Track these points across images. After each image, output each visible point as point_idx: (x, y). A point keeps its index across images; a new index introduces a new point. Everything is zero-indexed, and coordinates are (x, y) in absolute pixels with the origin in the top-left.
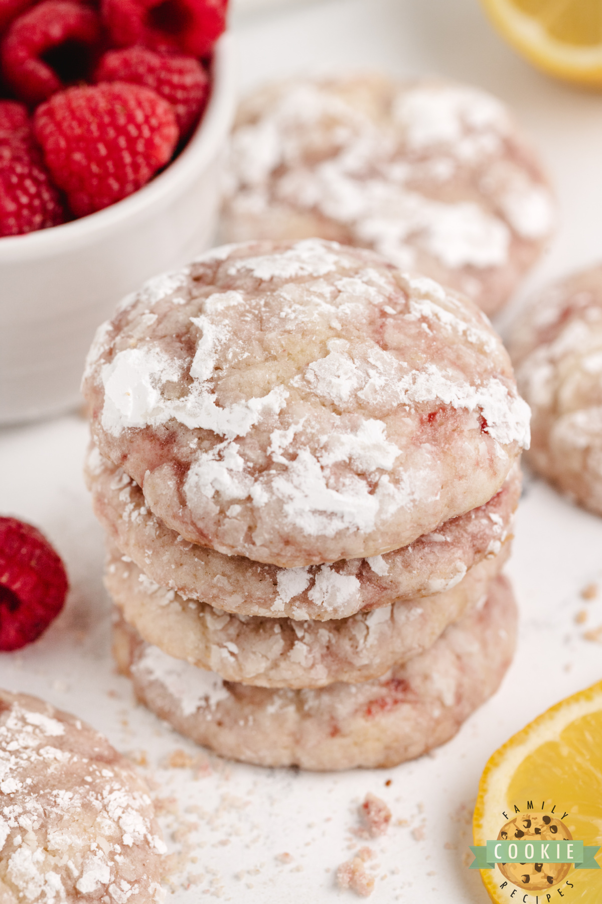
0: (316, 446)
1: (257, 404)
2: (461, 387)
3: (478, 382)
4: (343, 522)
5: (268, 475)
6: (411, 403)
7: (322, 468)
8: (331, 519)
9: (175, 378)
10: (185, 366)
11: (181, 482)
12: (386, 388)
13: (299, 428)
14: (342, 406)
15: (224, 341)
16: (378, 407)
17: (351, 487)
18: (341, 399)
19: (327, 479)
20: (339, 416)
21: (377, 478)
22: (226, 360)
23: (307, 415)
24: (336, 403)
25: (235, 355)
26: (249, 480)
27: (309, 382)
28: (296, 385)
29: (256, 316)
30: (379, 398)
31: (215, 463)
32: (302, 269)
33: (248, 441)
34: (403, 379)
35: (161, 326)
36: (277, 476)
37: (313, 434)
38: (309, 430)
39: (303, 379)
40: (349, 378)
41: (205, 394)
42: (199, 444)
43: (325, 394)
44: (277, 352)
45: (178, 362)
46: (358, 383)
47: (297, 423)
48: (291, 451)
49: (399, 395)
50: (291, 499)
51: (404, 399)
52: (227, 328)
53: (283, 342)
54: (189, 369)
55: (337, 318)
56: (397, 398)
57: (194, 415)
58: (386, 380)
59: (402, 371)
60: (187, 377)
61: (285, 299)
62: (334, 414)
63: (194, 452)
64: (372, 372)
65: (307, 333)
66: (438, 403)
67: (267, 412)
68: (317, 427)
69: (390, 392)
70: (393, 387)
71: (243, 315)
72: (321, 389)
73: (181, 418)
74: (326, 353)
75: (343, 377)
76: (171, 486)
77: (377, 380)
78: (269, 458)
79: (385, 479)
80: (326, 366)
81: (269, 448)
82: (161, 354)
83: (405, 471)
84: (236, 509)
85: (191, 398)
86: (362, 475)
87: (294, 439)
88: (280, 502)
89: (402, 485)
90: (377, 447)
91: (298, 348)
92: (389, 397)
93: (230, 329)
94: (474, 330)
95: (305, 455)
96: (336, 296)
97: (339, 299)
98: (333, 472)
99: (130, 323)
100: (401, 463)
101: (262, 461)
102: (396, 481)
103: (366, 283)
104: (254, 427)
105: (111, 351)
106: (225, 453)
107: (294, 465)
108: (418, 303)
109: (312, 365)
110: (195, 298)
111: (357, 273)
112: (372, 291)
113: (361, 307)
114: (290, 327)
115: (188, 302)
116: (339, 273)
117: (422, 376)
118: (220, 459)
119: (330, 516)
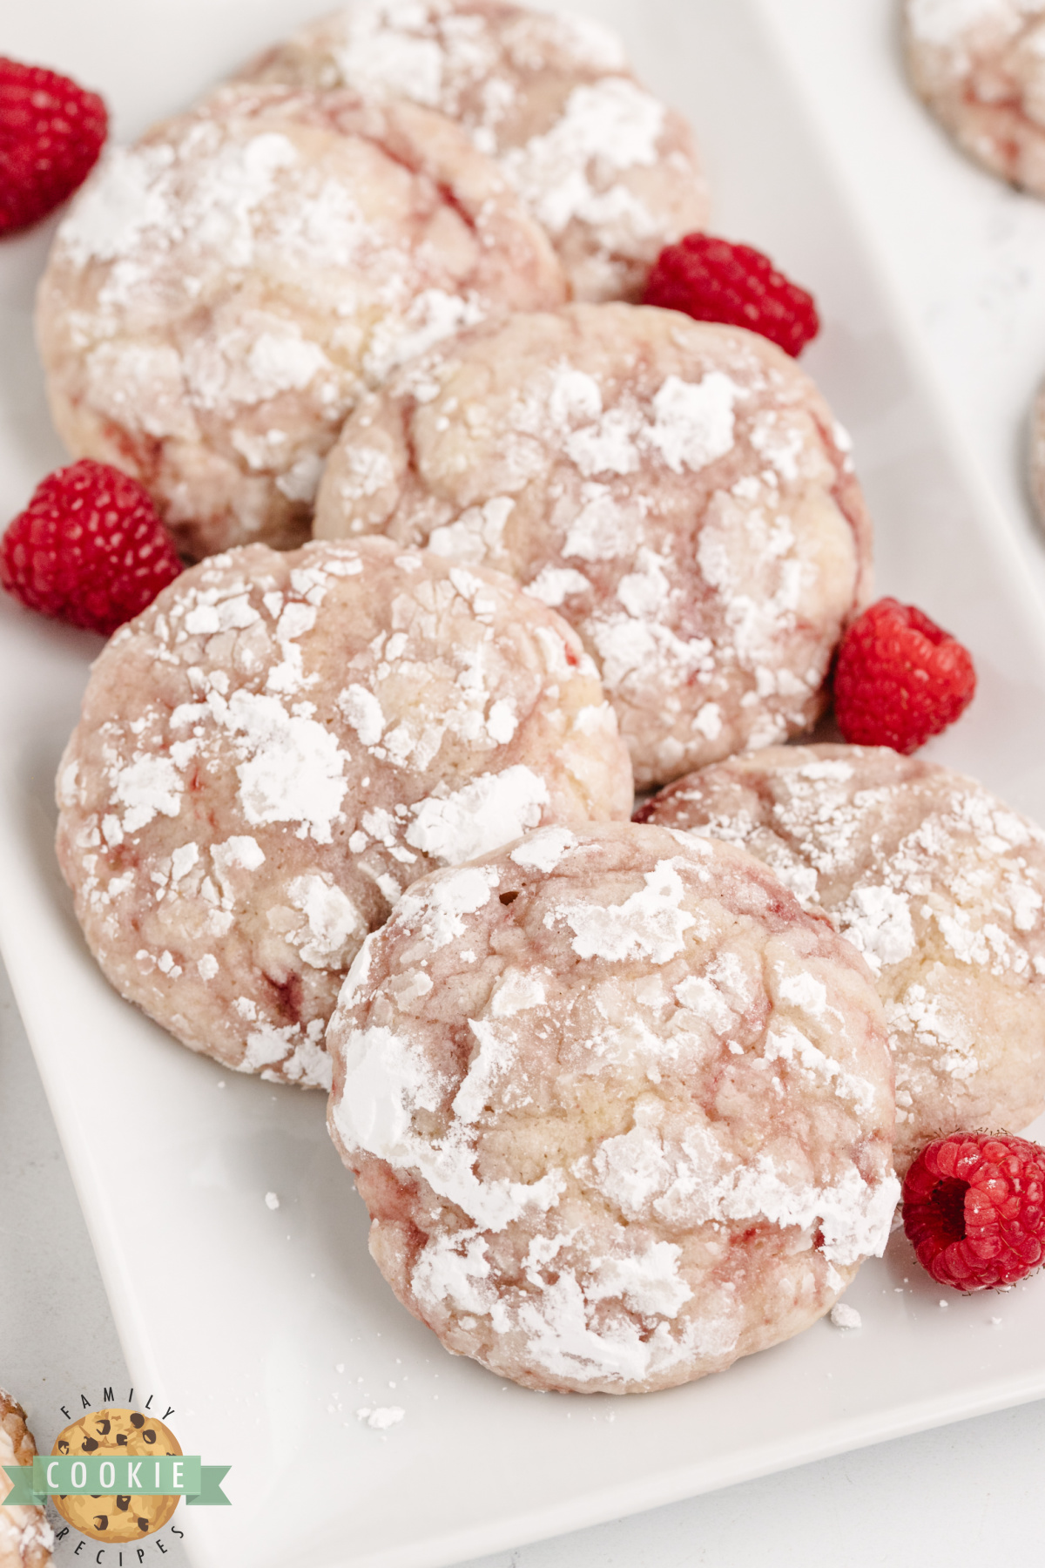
0: (585, 1269)
1: (522, 1193)
2: (798, 1195)
3: (826, 1178)
4: (600, 1370)
5: (517, 1296)
6: (723, 1220)
7: (586, 1301)
8: (586, 1365)
9: (432, 1107)
10: (449, 1089)
11: (411, 1260)
12: (694, 1198)
13: (566, 1241)
14: (631, 1217)
15: (504, 1071)
16: (677, 1224)
17: (617, 1333)
18: (630, 1208)
19: (590, 1318)
20: (623, 1228)
21: (654, 1326)
22: (500, 1102)
23: (581, 1225)
24: (624, 1211)
25: (514, 1097)
26: (492, 1293)
27: (595, 1171)
28: (577, 1175)
29: (556, 1030)
30: (681, 1212)
31: (454, 1255)
32: (639, 945)
33: (501, 1240)
34: (721, 1183)
35: (434, 1002)
36: (527, 1302)
37: (584, 1252)
38: (580, 1246)
39: (591, 1166)
40: (650, 1175)
41: (464, 1148)
42: (442, 1215)
43: (612, 1196)
44: (568, 1105)
45: (442, 1079)
46: (659, 1183)
47: (565, 1233)
48: (551, 1269)
49: (709, 1209)
50: (539, 1336)
51: (714, 1212)
52: (513, 1048)
53: (578, 1094)
54: (453, 1095)
55: (658, 1064)
56: (705, 1213)
57: (443, 1177)
58: (698, 1184)
59: (723, 1166)
60: (447, 1109)
61: (599, 1014)
62: (617, 1225)
63: (433, 1224)
64: (682, 1167)
65: (613, 1083)
66: (760, 1220)
67: (532, 1208)
68: (592, 1242)
69: (698, 1203)
70: (705, 1195)
71: (539, 1025)
72: (608, 1188)
73: (427, 1173)
74: (629, 1126)
75: (641, 1173)
76: (399, 1260)
77: (685, 1184)
78: (522, 1272)
79: (664, 1328)
80: (624, 1150)
81: (524, 1259)
82: (422, 1058)
83: (692, 1321)
84: (470, 1324)
85: (446, 1144)
86: (637, 1317)
87: (559, 1254)
88: (524, 1337)
89: (685, 1337)
90: (662, 1285)
91: (596, 1106)
92: (696, 1211)
93: (517, 1051)
94: (848, 1077)
95: (567, 1279)
96: (669, 1016)
97: (670, 1024)
98: (598, 1309)
99: (400, 969)
100: (689, 1308)
101: (512, 1273)
102: (677, 1331)
103: (718, 986)
104: (512, 1223)
105: (368, 1006)
106: (470, 1247)
107: (551, 1290)
108: (779, 1033)
109: (606, 1144)
110: (492, 952)
111: (714, 958)
112: (721, 1007)
113: (697, 1040)
114: (594, 1069)
115: (480, 961)
116: (688, 956)
117: (748, 1176)
118: (463, 1253)
119: (585, 1362)
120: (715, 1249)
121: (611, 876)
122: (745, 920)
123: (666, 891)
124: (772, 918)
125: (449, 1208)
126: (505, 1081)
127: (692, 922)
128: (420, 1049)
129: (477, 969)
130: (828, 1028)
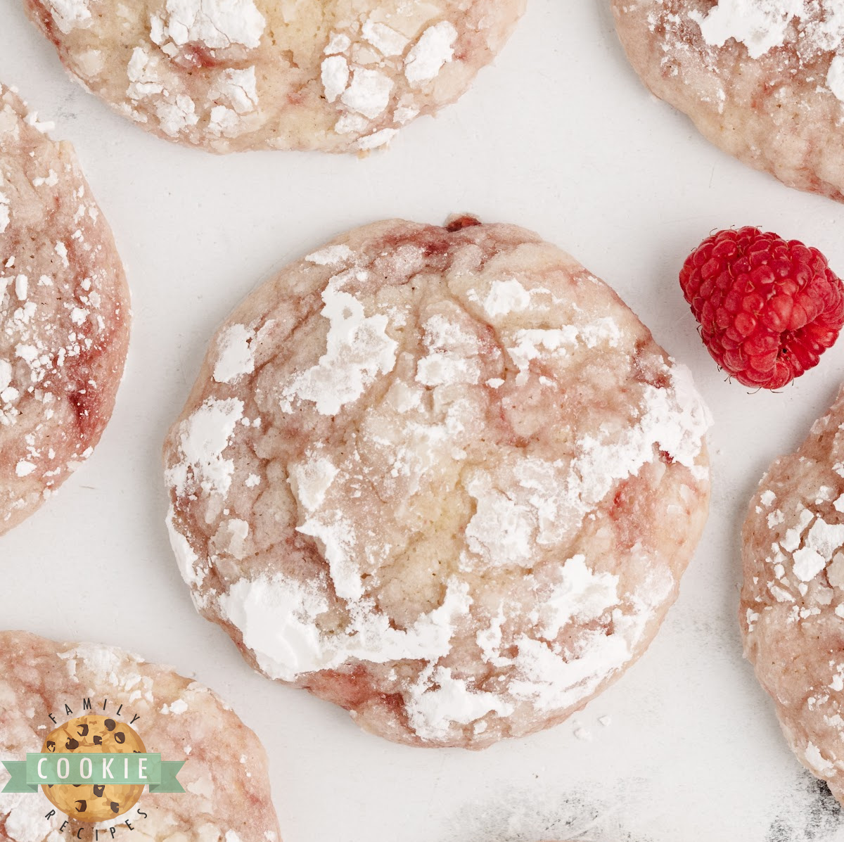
0: (530, 626)
1: (442, 615)
2: (627, 443)
3: (635, 413)
4: (598, 677)
5: (499, 683)
6: (594, 508)
7: (549, 645)
8: (585, 683)
9: (324, 608)
10: (325, 585)
11: (404, 720)
12: (561, 513)
13: (501, 619)
14: (530, 566)
15: (353, 543)
16: (565, 540)
17: (589, 645)
18: (524, 559)
19: (562, 653)
20: (531, 576)
21: (609, 619)
22: (370, 566)
23: (502, 601)
24: (522, 565)
25: (376, 554)
26: (480, 695)
27: (478, 555)
28: (469, 570)
29: (363, 482)
30: (561, 531)
31: (431, 693)
32: (365, 371)
33: (455, 657)
34: (570, 486)
35: (259, 535)
36: (510, 681)
37: (519, 616)
38: (513, 615)
39: (471, 555)
40: (518, 526)
41: (372, 617)
42: (398, 673)
43: (505, 562)
44: (418, 527)
45: (314, 584)
46: (529, 524)
47: (496, 615)
48: (507, 646)
49: (578, 511)
50: (538, 696)
51: (583, 509)
52: (345, 522)
53: (419, 514)
54: (331, 586)
55: (454, 443)
56: (578, 516)
57: (377, 649)
58: (555, 501)
59: (562, 473)
60: (338, 602)
62: (526, 578)
63: (397, 683)
64: (535, 500)
65: (436, 485)
66: (617, 485)
67: (457, 619)
68: (519, 605)
69: (567, 514)
70: (567, 505)
71: (348, 490)
72: (498, 560)
73: (362, 655)
74: (474, 506)
75: (511, 529)
76: (393, 726)
77: (548, 511)
78: (489, 664)
79: (617, 614)
80: (485, 524)
81: (482, 656)
82: (287, 580)
83: (633, 593)
84: (482, 726)
85: (358, 624)
86: (593, 624)
87: (503, 632)
88: (529, 705)
89: (636, 608)
90: (591, 590)
91: (439, 511)
92: (570, 520)
93: (349, 522)
94: (588, 330)
95: (524, 643)
96: (430, 403)
97: (437, 408)
98: (563, 642)
99: (214, 529)
100: (624, 588)
101: (483, 671)
102: (628, 609)
103: (444, 350)
104: (452, 640)
105: (213, 571)
106: (437, 679)
107: (520, 660)
108: (514, 344)
109: (469, 531)
110: (265, 463)
111: (423, 332)
112: (462, 365)
113: (466, 402)
114: (415, 488)
115: (264, 477)
116: (403, 347)
117: (584, 465)
118: (436, 687)
119: (583, 682)
120: (606, 533)
121: (298, 335)
122: (417, 282)
123: (347, 314)
124: (434, 261)
125: (397, 665)
126: (360, 549)
127: (384, 320)
128: (280, 576)
129: (266, 483)
130: (544, 308)
